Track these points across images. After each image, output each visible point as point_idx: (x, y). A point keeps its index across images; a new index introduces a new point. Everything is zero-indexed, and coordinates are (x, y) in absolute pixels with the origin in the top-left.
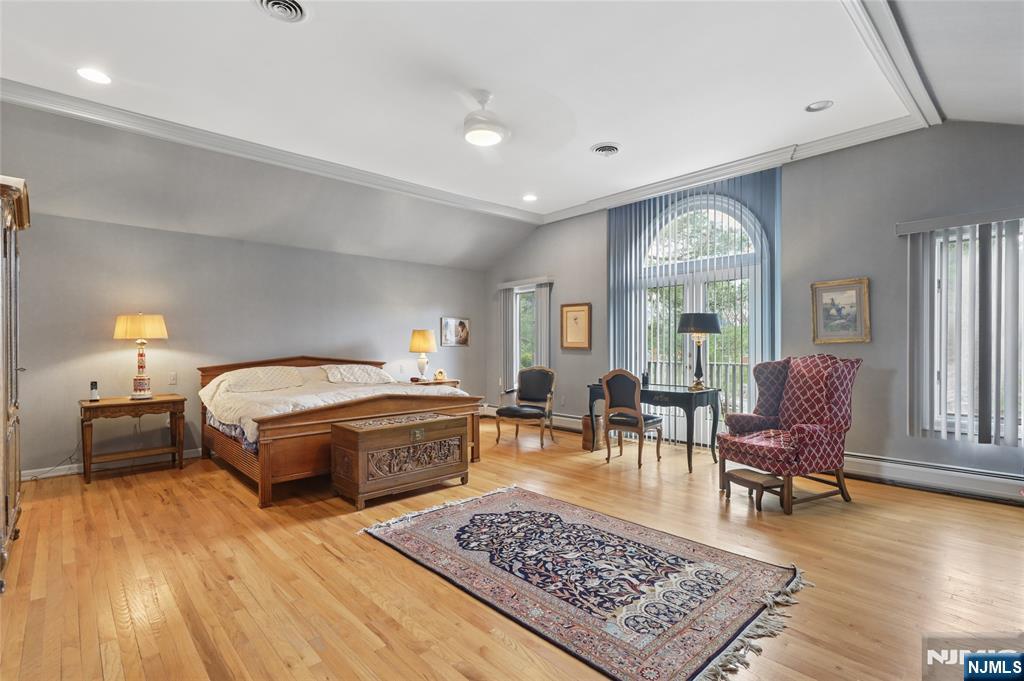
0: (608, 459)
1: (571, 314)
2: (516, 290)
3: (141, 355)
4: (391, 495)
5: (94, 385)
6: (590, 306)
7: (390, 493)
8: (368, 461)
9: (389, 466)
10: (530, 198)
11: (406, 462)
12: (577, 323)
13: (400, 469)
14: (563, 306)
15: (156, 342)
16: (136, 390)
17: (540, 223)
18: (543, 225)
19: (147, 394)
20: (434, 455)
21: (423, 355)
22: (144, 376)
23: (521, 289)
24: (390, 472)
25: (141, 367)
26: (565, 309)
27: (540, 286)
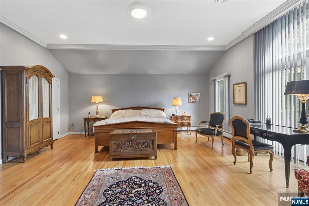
0: (235, 163)
1: (238, 88)
2: (218, 80)
3: (97, 106)
4: (122, 158)
5: (89, 113)
6: (246, 84)
7: (121, 157)
8: (113, 144)
9: (121, 147)
10: (211, 39)
11: (128, 147)
12: (240, 92)
13: (126, 149)
14: (234, 85)
15: (100, 103)
16: (96, 115)
17: (225, 50)
18: (227, 50)
19: (98, 116)
20: (140, 146)
21: (177, 106)
22: (98, 111)
23: (219, 79)
24: (122, 149)
25: (97, 109)
26: (235, 86)
27: (225, 77)
